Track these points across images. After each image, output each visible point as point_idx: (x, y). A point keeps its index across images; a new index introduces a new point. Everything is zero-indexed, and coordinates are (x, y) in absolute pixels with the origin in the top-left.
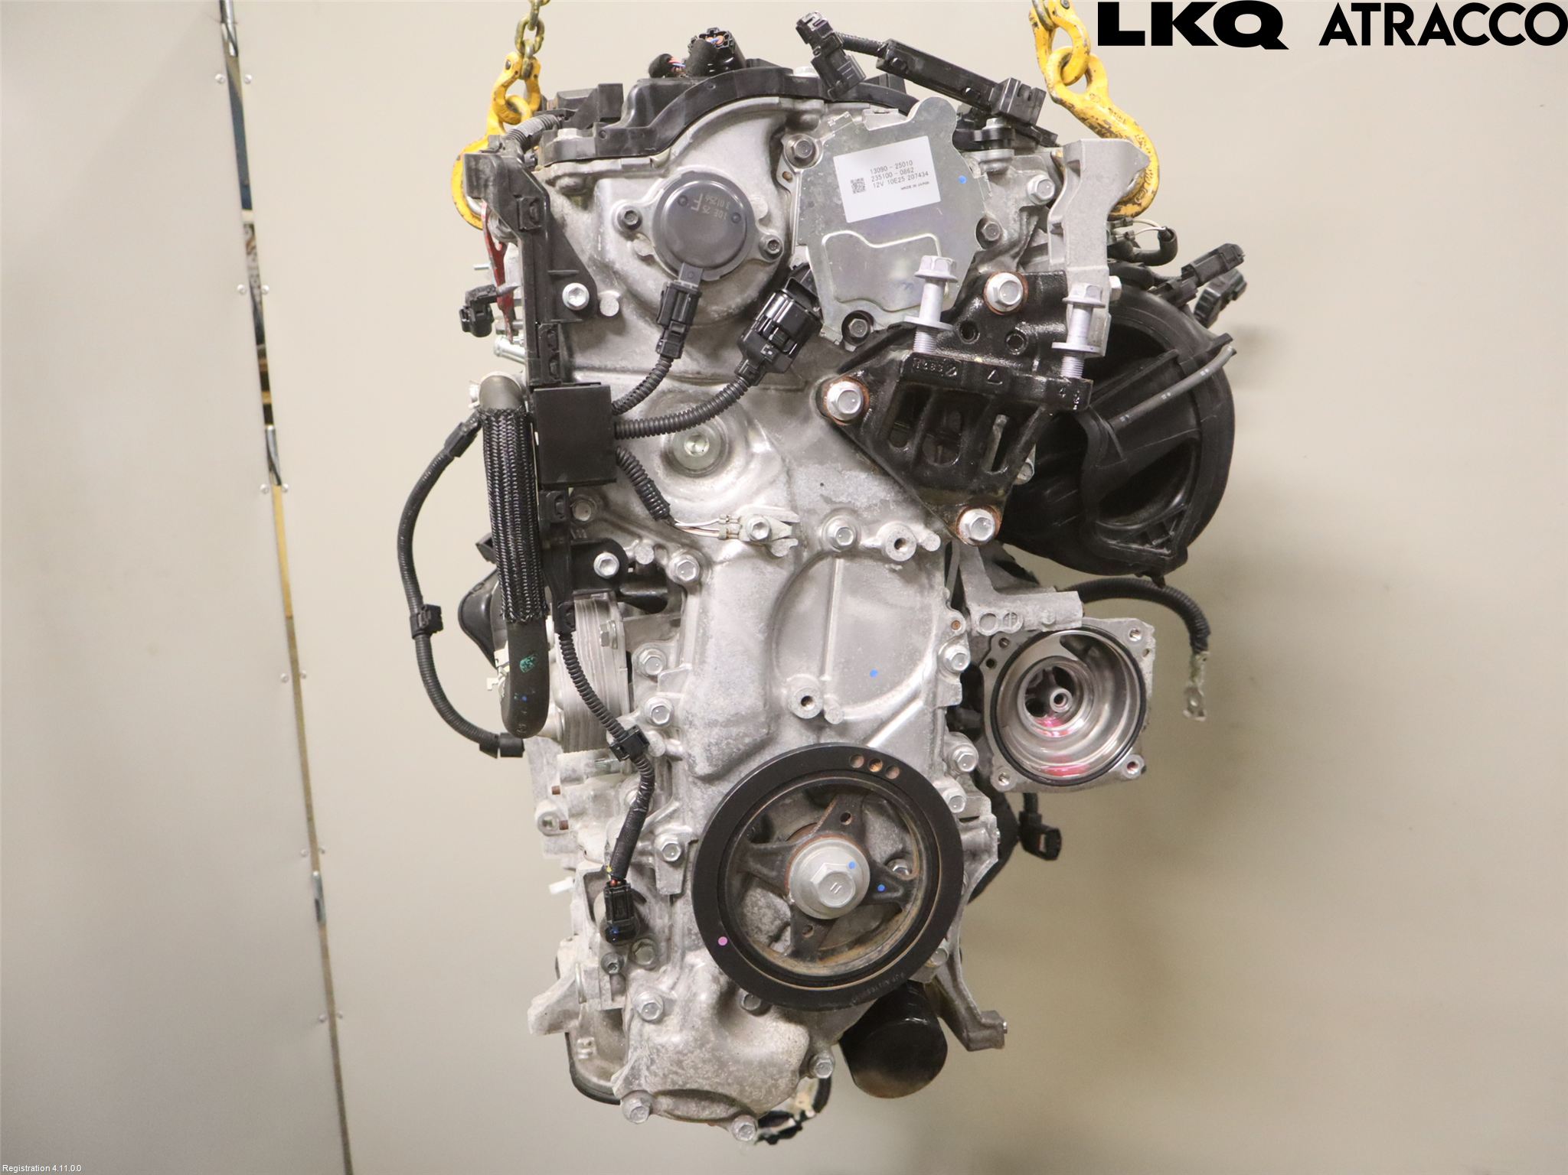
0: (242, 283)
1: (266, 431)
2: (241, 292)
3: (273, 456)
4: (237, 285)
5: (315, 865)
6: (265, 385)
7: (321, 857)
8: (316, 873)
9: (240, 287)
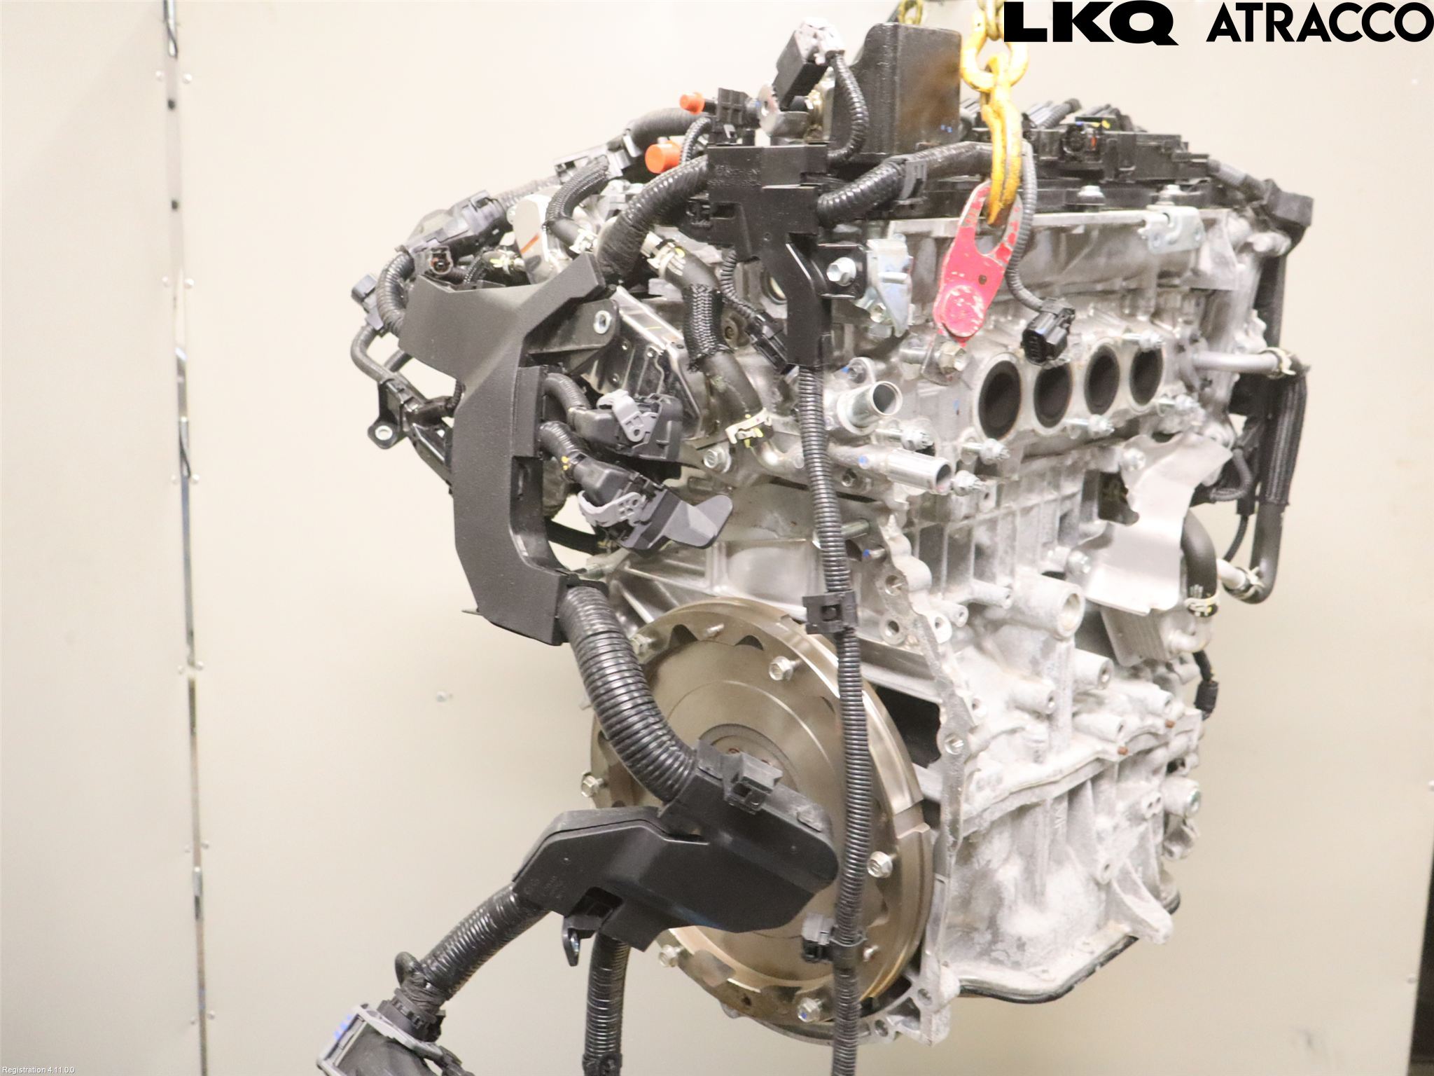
1: (180, 423)
3: (185, 446)
5: (197, 861)
7: (204, 852)
8: (197, 869)
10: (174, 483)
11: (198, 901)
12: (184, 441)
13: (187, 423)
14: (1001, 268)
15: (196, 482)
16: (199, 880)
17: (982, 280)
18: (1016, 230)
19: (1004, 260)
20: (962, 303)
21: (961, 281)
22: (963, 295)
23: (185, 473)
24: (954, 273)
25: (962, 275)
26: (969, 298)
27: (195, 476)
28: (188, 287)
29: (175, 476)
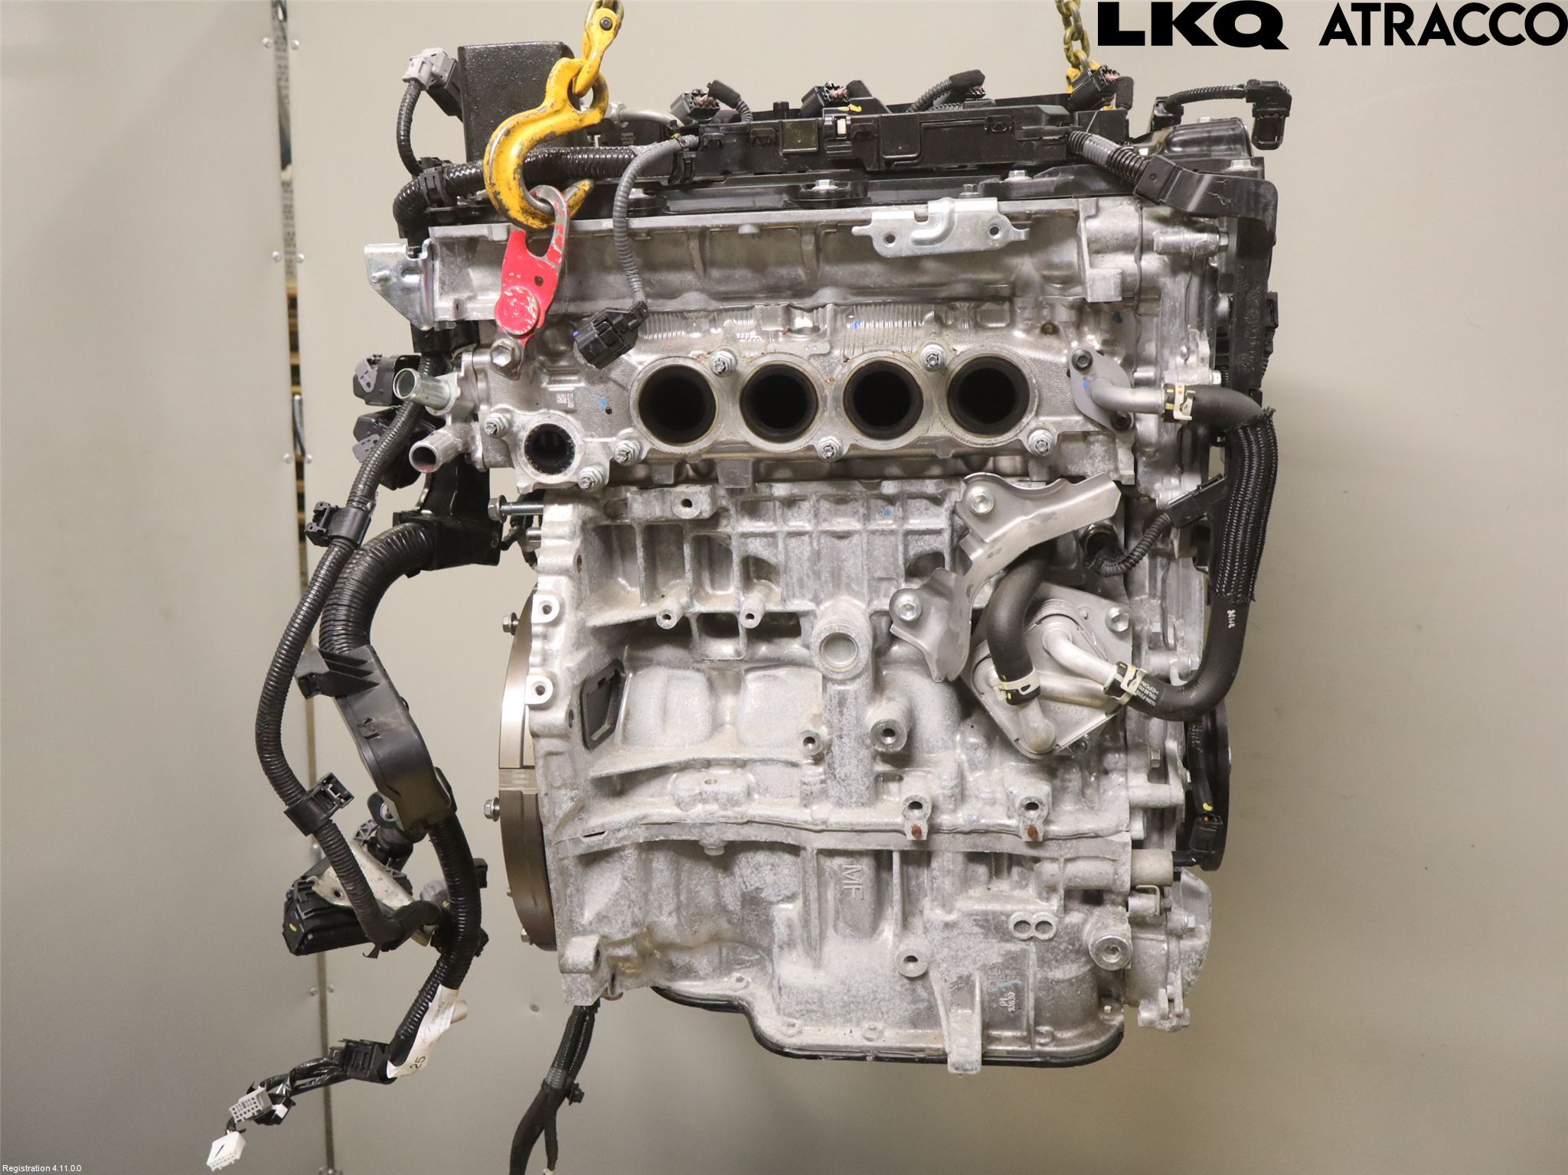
0: (278, 250)
1: (293, 400)
2: (276, 259)
3: (298, 425)
4: (272, 252)
6: (294, 347)
9: (275, 254)
10: (287, 461)
12: (298, 420)
13: (301, 402)
14: (554, 270)
15: (310, 462)
17: (538, 281)
18: (561, 232)
19: (557, 263)
20: (515, 303)
21: (516, 282)
22: (515, 294)
23: (299, 452)
24: (512, 274)
25: (519, 276)
26: (522, 298)
27: (309, 456)
29: (289, 455)
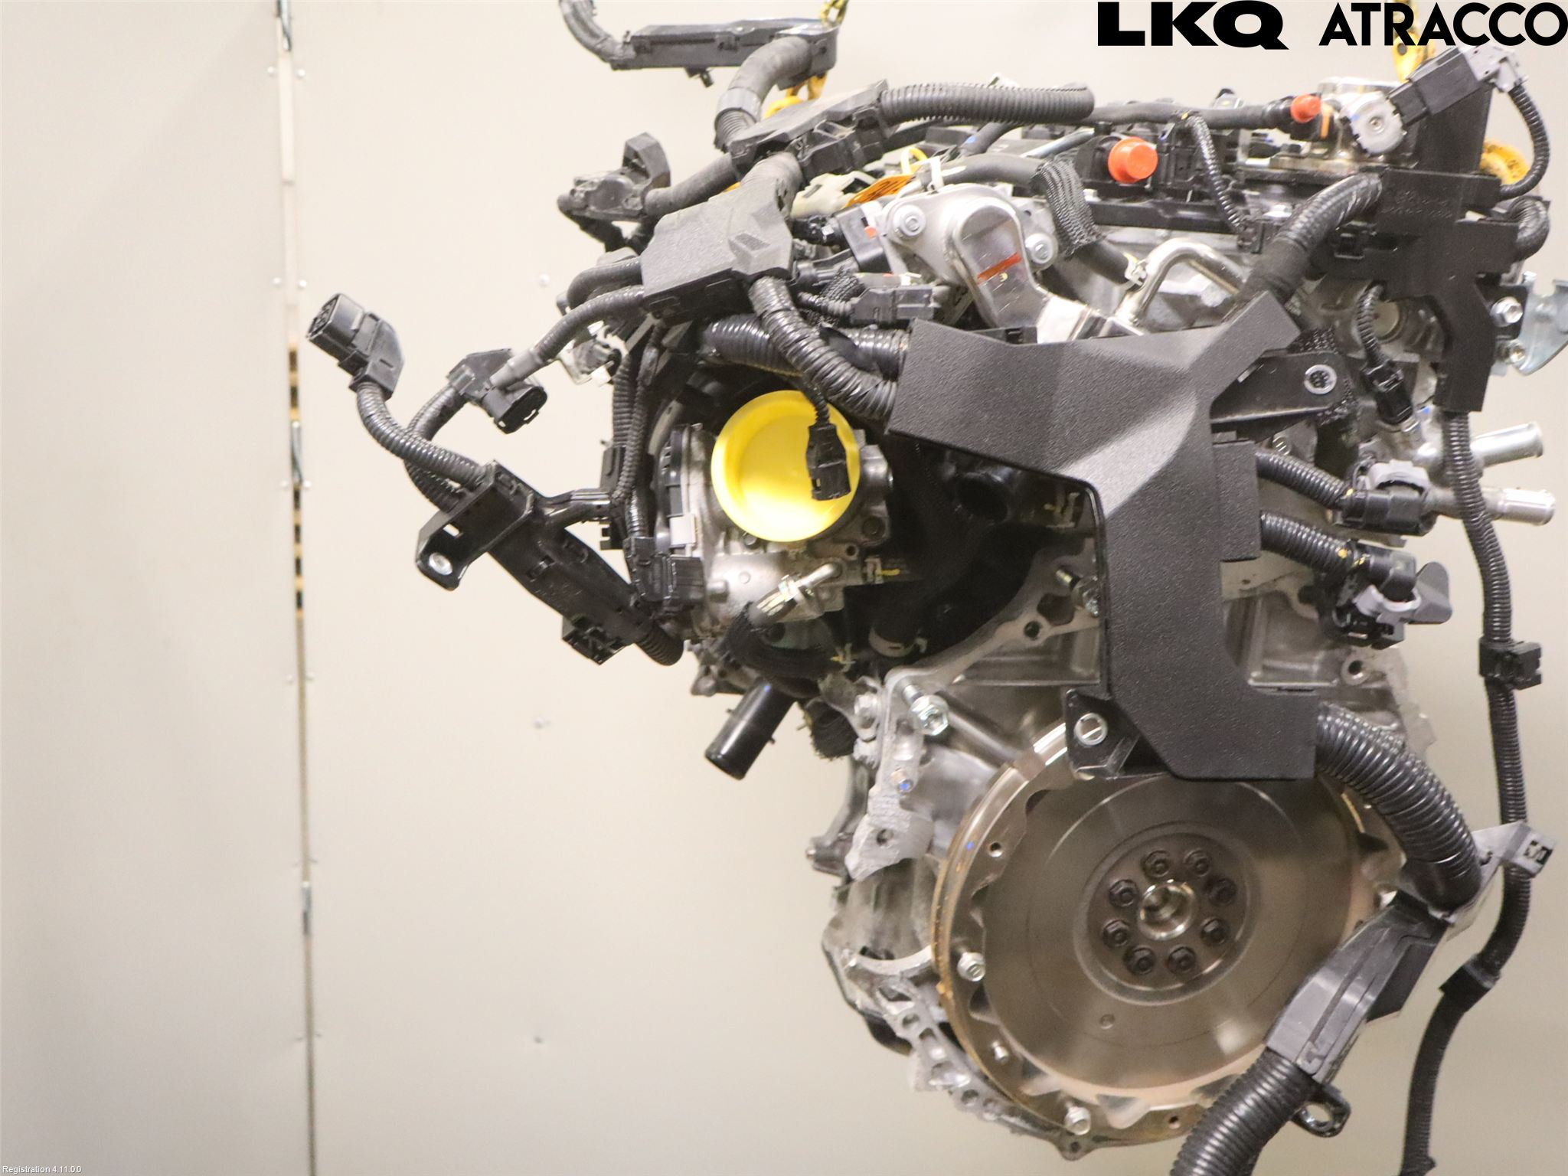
11: (306, 917)
12: (296, 446)
13: (299, 429)
15: (307, 489)
16: (307, 896)
23: (297, 479)
27: (307, 484)
28: (300, 288)
29: (286, 482)
